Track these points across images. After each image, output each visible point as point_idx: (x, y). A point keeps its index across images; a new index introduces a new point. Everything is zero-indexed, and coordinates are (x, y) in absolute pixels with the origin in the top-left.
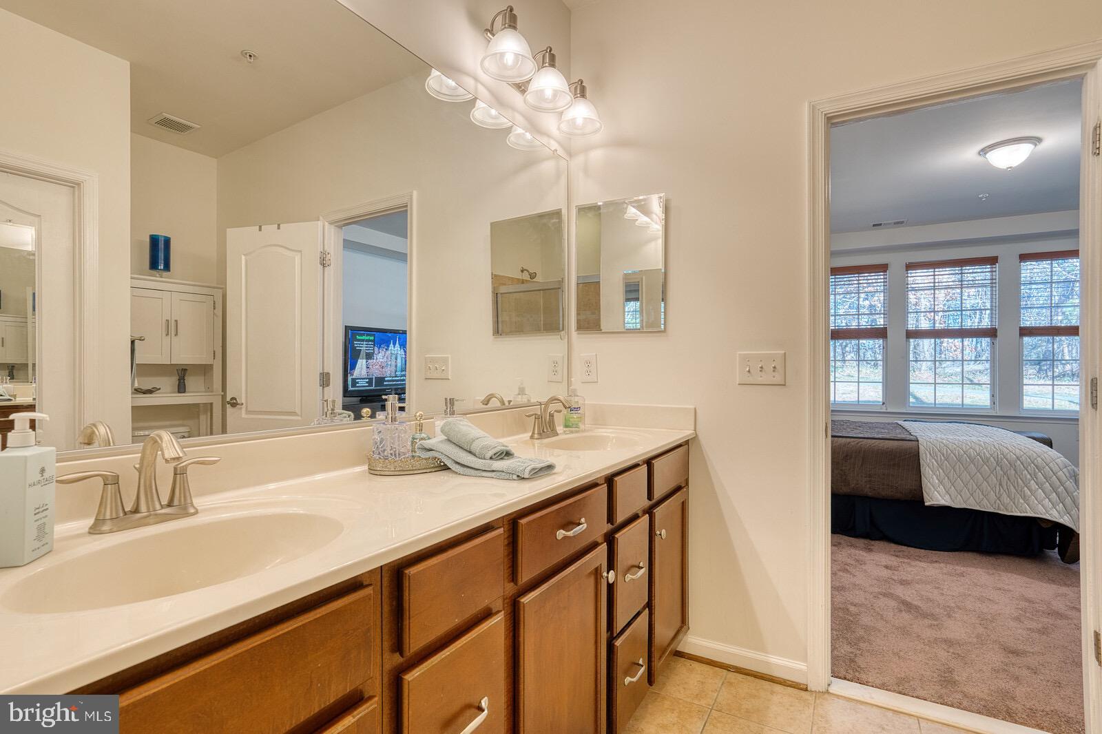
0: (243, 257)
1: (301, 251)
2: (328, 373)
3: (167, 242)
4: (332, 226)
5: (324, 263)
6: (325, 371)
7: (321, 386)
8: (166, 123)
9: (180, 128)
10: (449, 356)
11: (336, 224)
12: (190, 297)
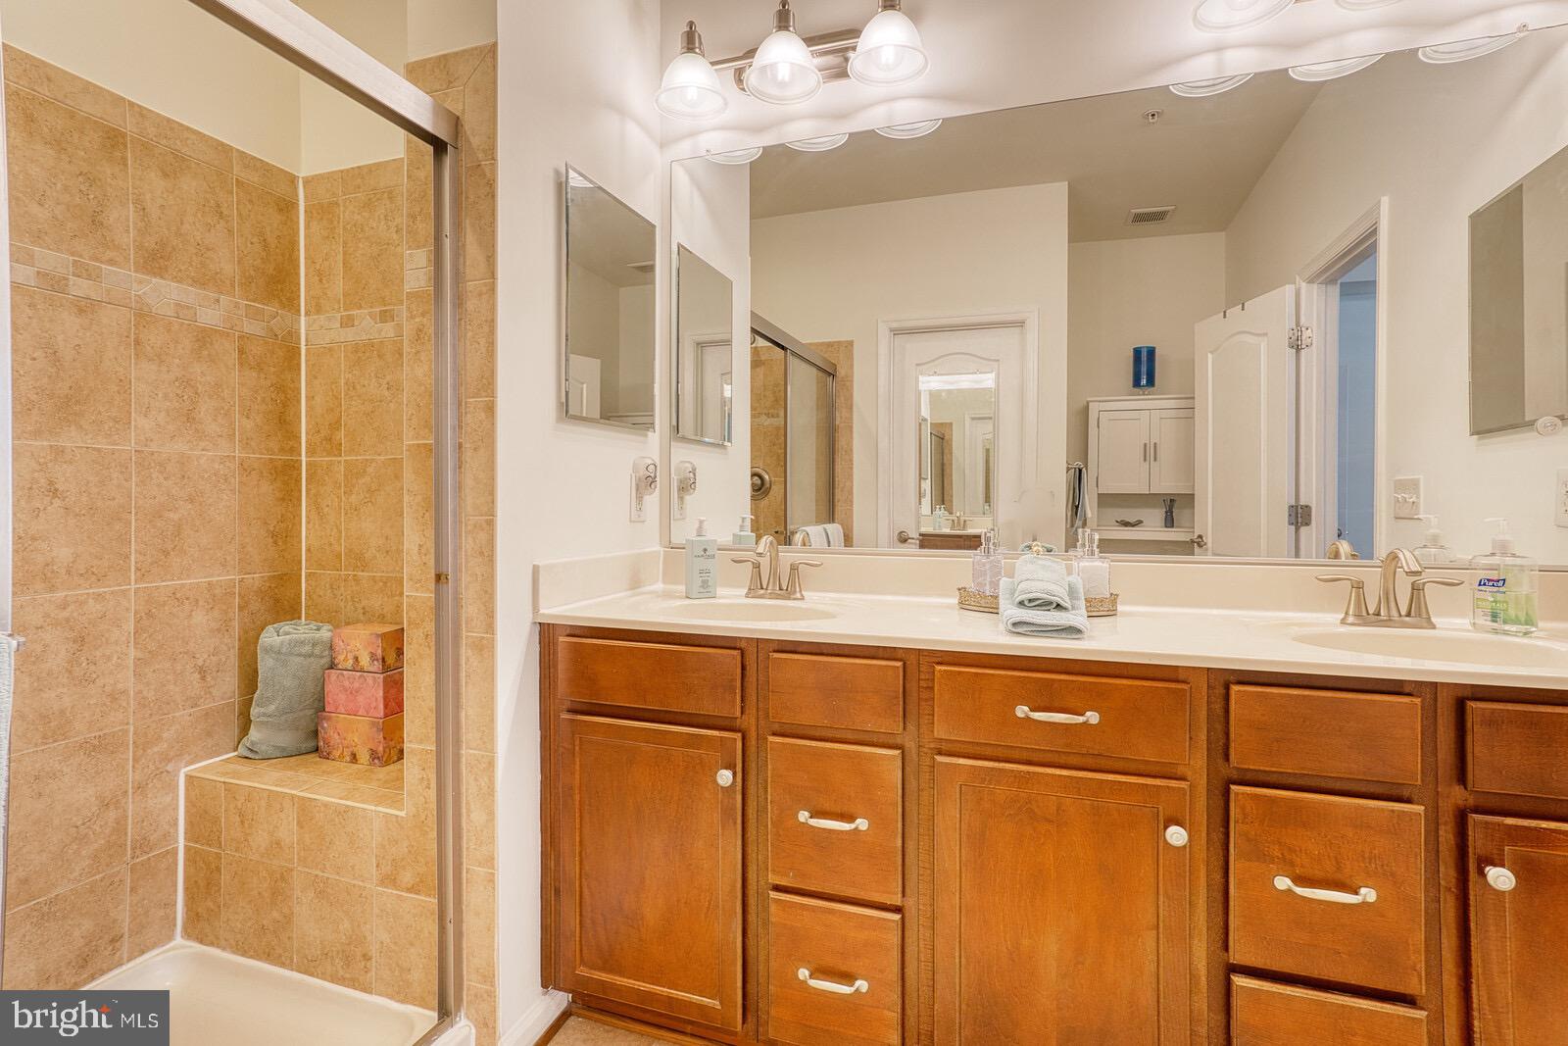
0: (1210, 355)
1: (1266, 334)
2: (1307, 507)
3: (1151, 352)
4: (1315, 286)
5: (1297, 346)
6: (1302, 502)
7: (1291, 524)
8: (1140, 218)
9: (1158, 217)
10: (1421, 477)
11: (1320, 280)
12: (1173, 413)
